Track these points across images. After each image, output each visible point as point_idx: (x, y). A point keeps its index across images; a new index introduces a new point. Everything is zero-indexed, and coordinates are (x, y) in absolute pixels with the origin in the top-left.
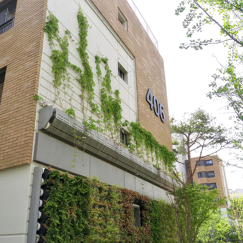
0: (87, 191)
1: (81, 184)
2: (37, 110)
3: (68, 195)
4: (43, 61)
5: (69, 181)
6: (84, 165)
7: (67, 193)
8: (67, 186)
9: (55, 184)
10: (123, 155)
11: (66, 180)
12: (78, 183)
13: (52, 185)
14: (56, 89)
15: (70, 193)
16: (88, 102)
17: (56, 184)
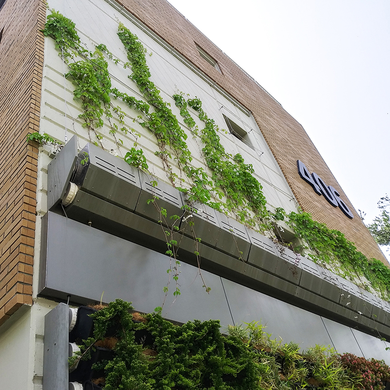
0: (241, 364)
1: (217, 341)
2: (40, 166)
3: (180, 382)
4: (48, 78)
5: (170, 333)
6: (209, 289)
7: (175, 378)
8: (168, 350)
9: (121, 349)
10: (304, 269)
11: (160, 332)
12: (205, 338)
13: (110, 355)
14: (91, 131)
15: (186, 375)
16: (180, 168)
17: (123, 347)
